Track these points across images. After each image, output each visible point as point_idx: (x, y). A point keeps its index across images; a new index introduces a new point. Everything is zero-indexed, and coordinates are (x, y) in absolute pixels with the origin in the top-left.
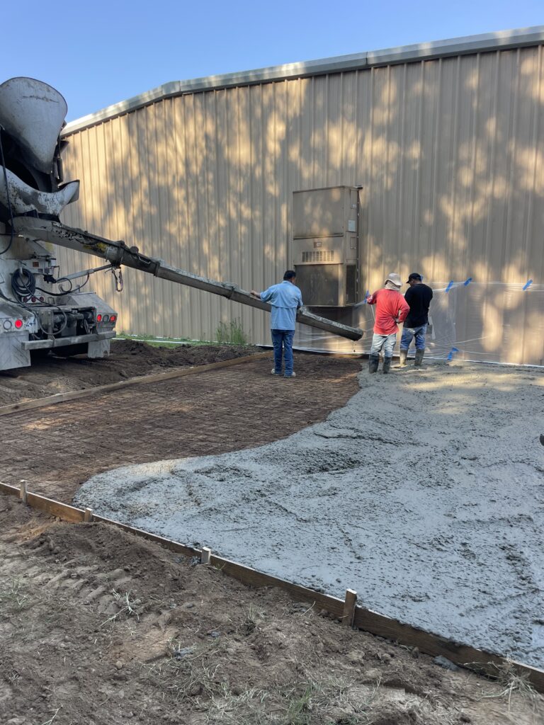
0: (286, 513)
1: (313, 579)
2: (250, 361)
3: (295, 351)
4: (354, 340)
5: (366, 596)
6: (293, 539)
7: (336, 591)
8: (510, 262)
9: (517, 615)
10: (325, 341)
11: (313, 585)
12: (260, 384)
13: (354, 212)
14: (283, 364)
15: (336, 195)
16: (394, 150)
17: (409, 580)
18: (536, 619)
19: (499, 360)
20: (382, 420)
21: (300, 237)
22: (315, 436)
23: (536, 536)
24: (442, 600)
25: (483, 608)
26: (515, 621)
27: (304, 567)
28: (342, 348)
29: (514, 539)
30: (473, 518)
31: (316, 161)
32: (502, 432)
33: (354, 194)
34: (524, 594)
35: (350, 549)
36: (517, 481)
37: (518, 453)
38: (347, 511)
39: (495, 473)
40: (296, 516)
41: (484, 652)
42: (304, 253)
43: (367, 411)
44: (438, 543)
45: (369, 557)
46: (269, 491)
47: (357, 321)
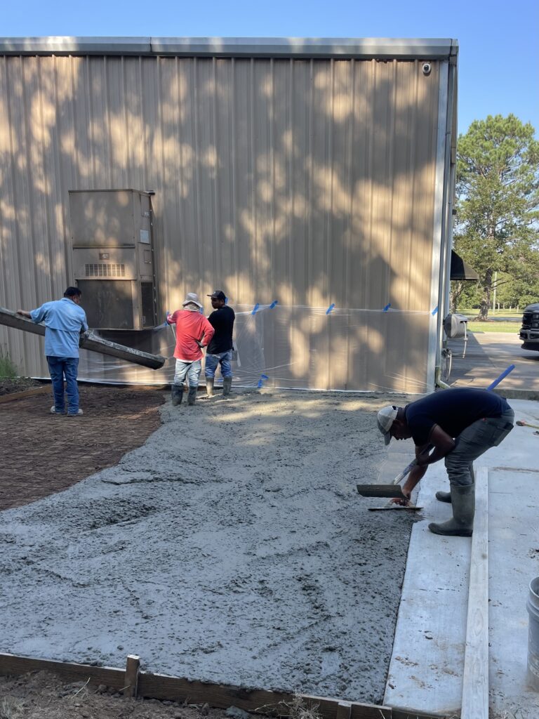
0: (59, 579)
1: (89, 652)
2: (21, 399)
3: (81, 383)
4: (155, 369)
5: (151, 660)
6: (67, 609)
7: (115, 660)
8: (313, 285)
9: (309, 646)
10: (121, 370)
11: (88, 659)
12: (34, 426)
13: (146, 221)
14: (66, 399)
15: (123, 198)
16: (188, 154)
17: (202, 631)
18: (326, 646)
19: (307, 386)
20: (184, 458)
21: (81, 246)
22: (103, 483)
23: (332, 562)
24: (235, 646)
25: (276, 645)
26: (306, 653)
27: (79, 640)
28: (142, 378)
29: (311, 568)
30: (272, 552)
31: (97, 157)
32: (306, 460)
33: (144, 199)
34: (316, 623)
35: (136, 609)
36: (317, 508)
37: (320, 479)
38: (135, 567)
39: (297, 503)
40: (72, 581)
41: (275, 692)
42: (87, 266)
43: (166, 448)
44: (235, 585)
45: (158, 614)
46: (38, 556)
47: (158, 347)
